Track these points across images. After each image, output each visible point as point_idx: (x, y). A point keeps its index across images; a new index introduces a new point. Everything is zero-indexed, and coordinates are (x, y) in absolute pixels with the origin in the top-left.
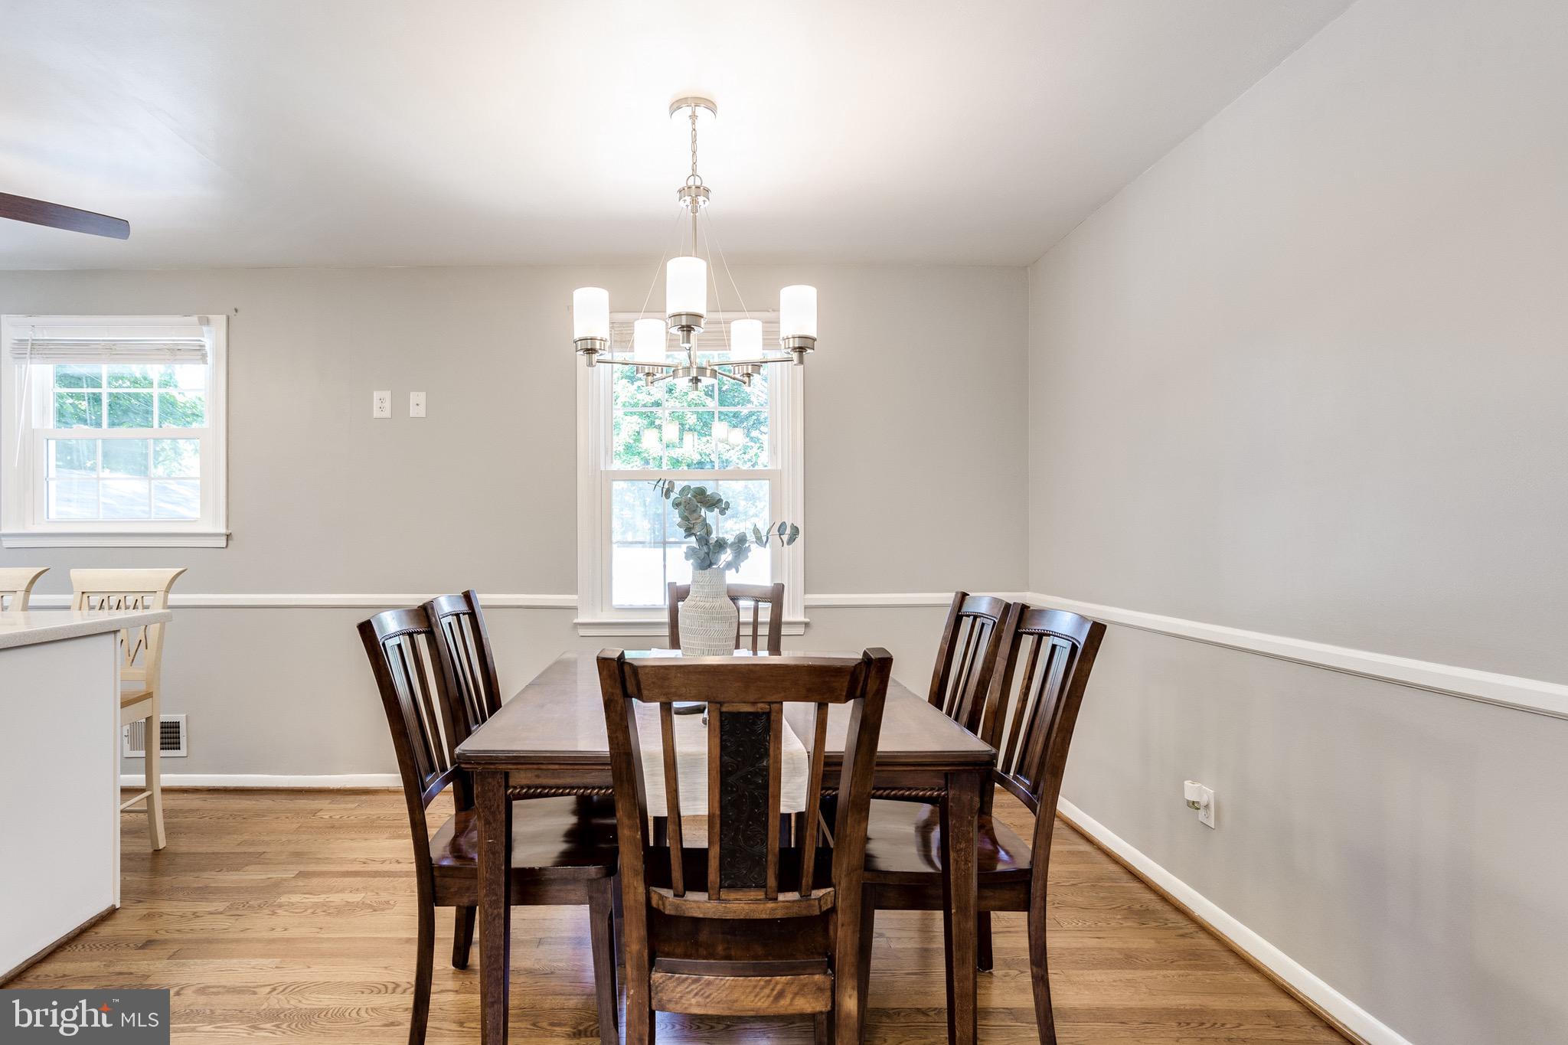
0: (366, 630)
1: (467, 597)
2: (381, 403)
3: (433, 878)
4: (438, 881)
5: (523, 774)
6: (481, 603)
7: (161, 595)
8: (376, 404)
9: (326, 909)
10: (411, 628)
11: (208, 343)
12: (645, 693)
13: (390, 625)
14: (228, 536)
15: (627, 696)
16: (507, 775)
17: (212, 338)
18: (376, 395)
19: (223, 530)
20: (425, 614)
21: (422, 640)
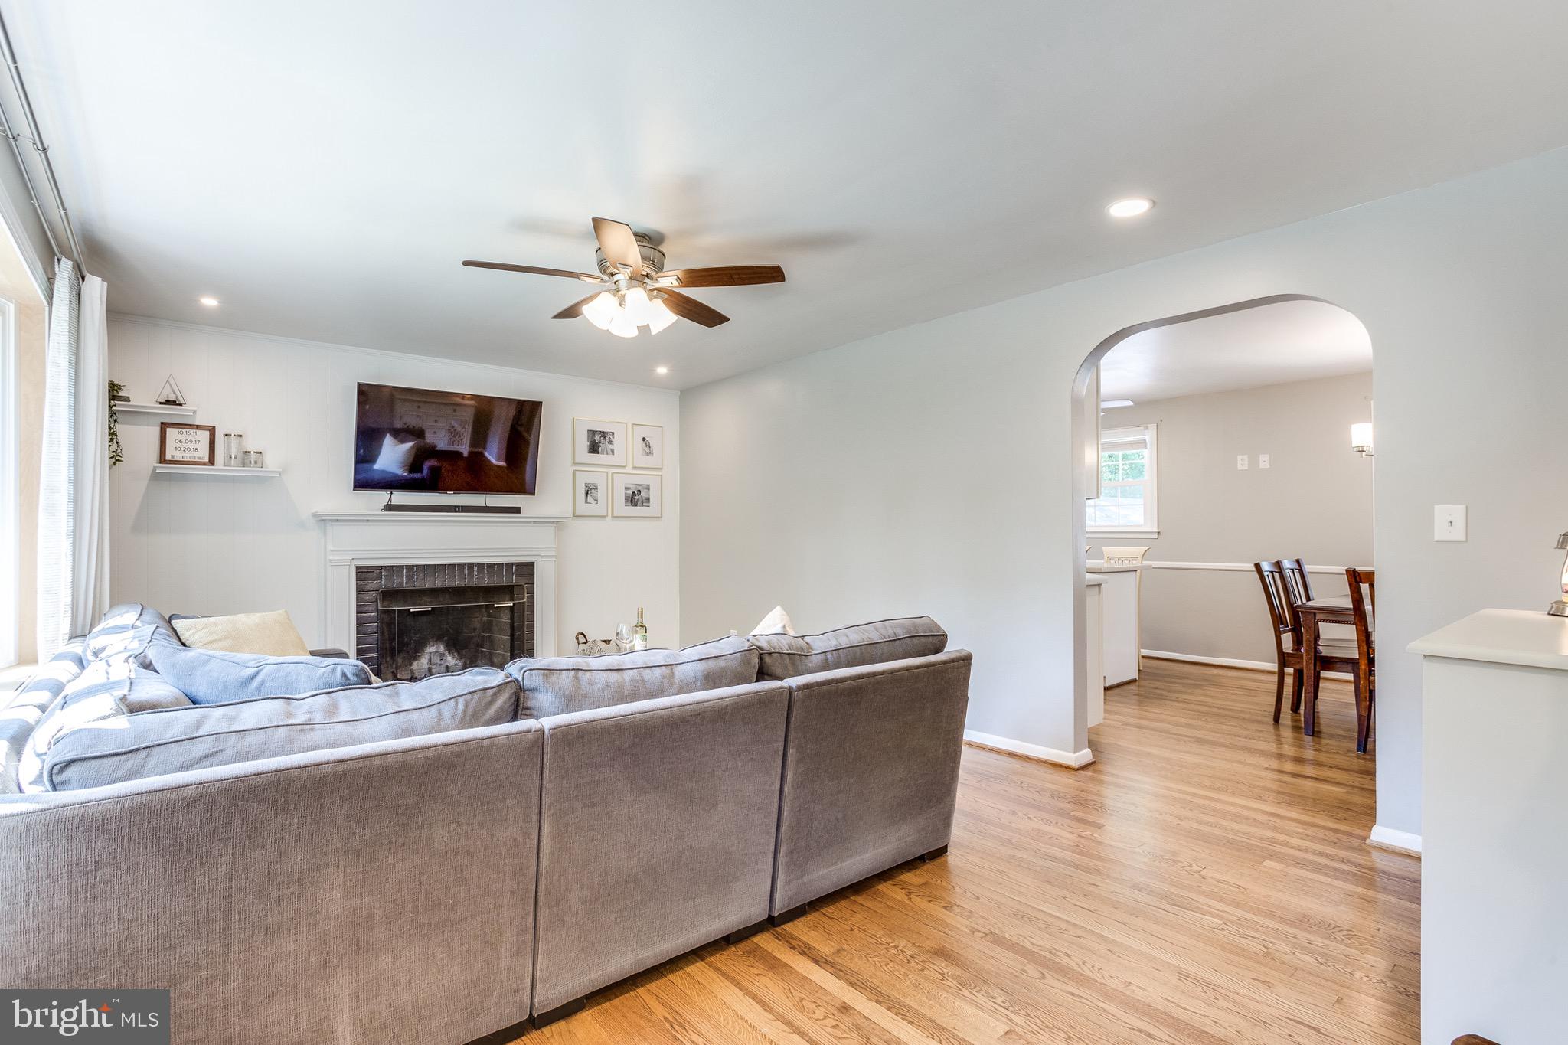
0: (1258, 566)
1: (1298, 562)
2: (1242, 462)
3: (1284, 657)
4: (1286, 658)
5: (1321, 615)
6: (1307, 570)
7: (1140, 559)
8: (1239, 462)
9: (1227, 693)
10: (1272, 569)
11: (1147, 438)
12: (1363, 581)
13: (1266, 567)
14: (1159, 533)
15: (1358, 583)
16: (1315, 614)
17: (1149, 436)
18: (1239, 458)
19: (1157, 530)
20: (1278, 564)
21: (1277, 575)
